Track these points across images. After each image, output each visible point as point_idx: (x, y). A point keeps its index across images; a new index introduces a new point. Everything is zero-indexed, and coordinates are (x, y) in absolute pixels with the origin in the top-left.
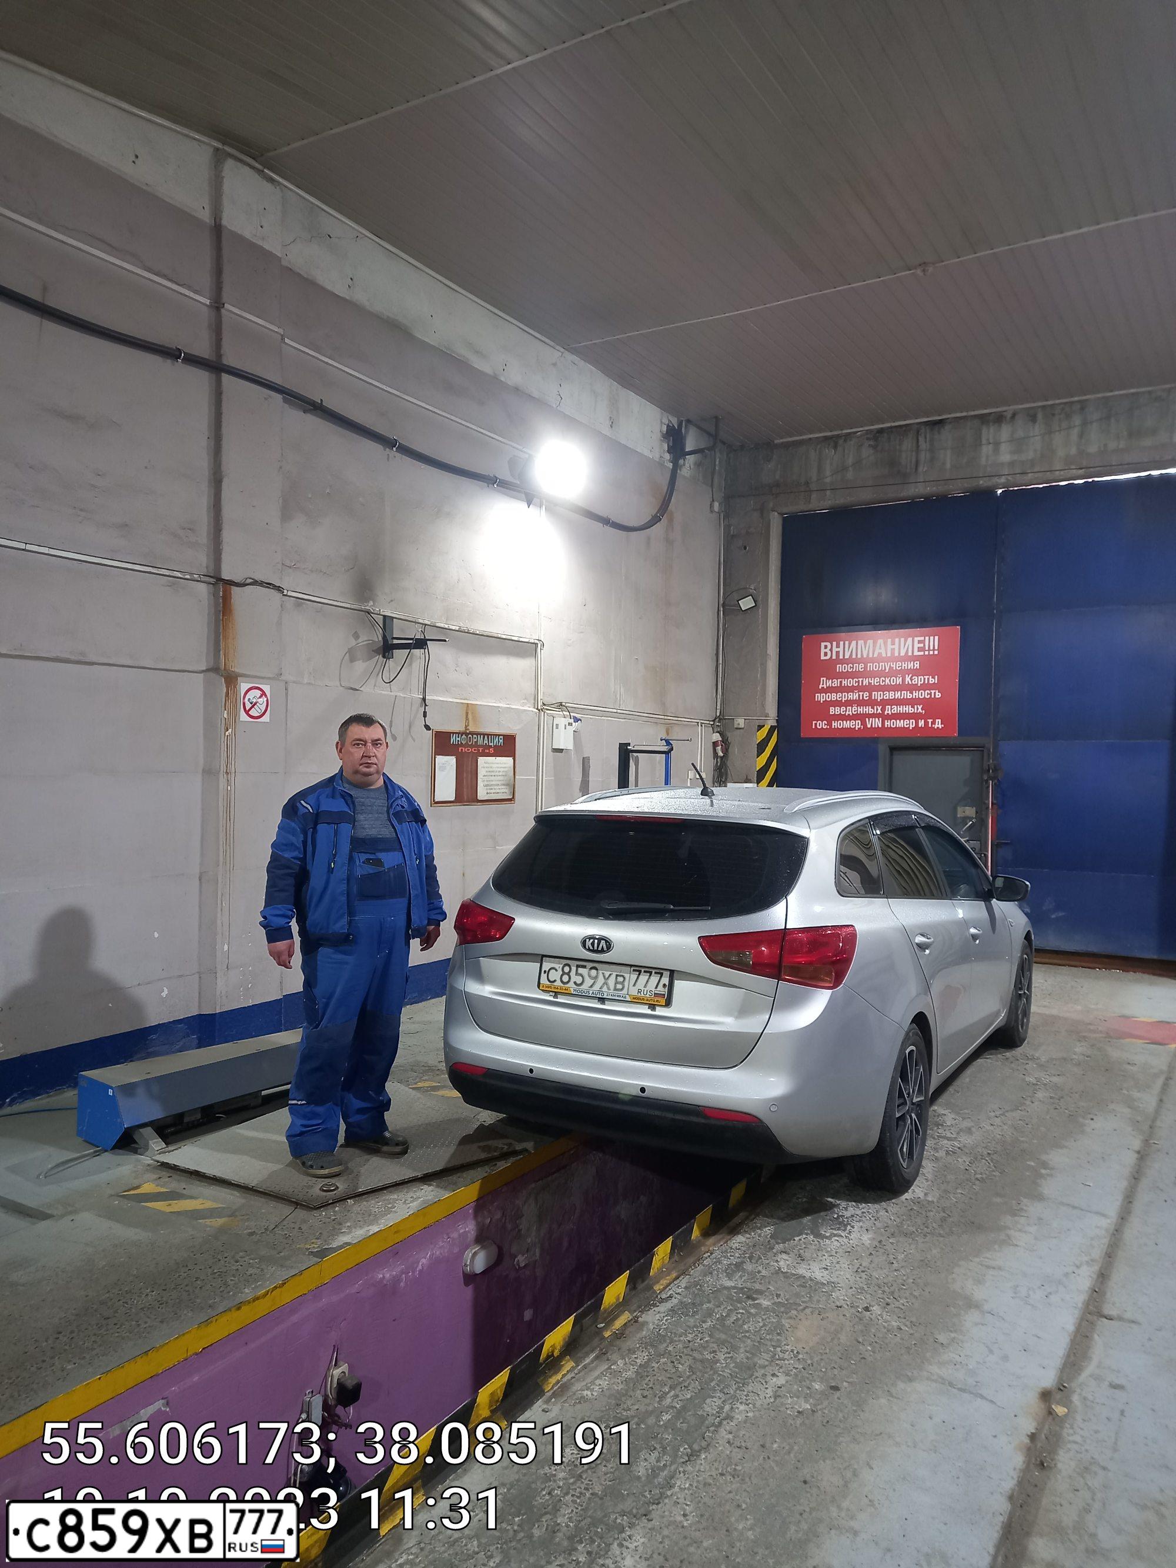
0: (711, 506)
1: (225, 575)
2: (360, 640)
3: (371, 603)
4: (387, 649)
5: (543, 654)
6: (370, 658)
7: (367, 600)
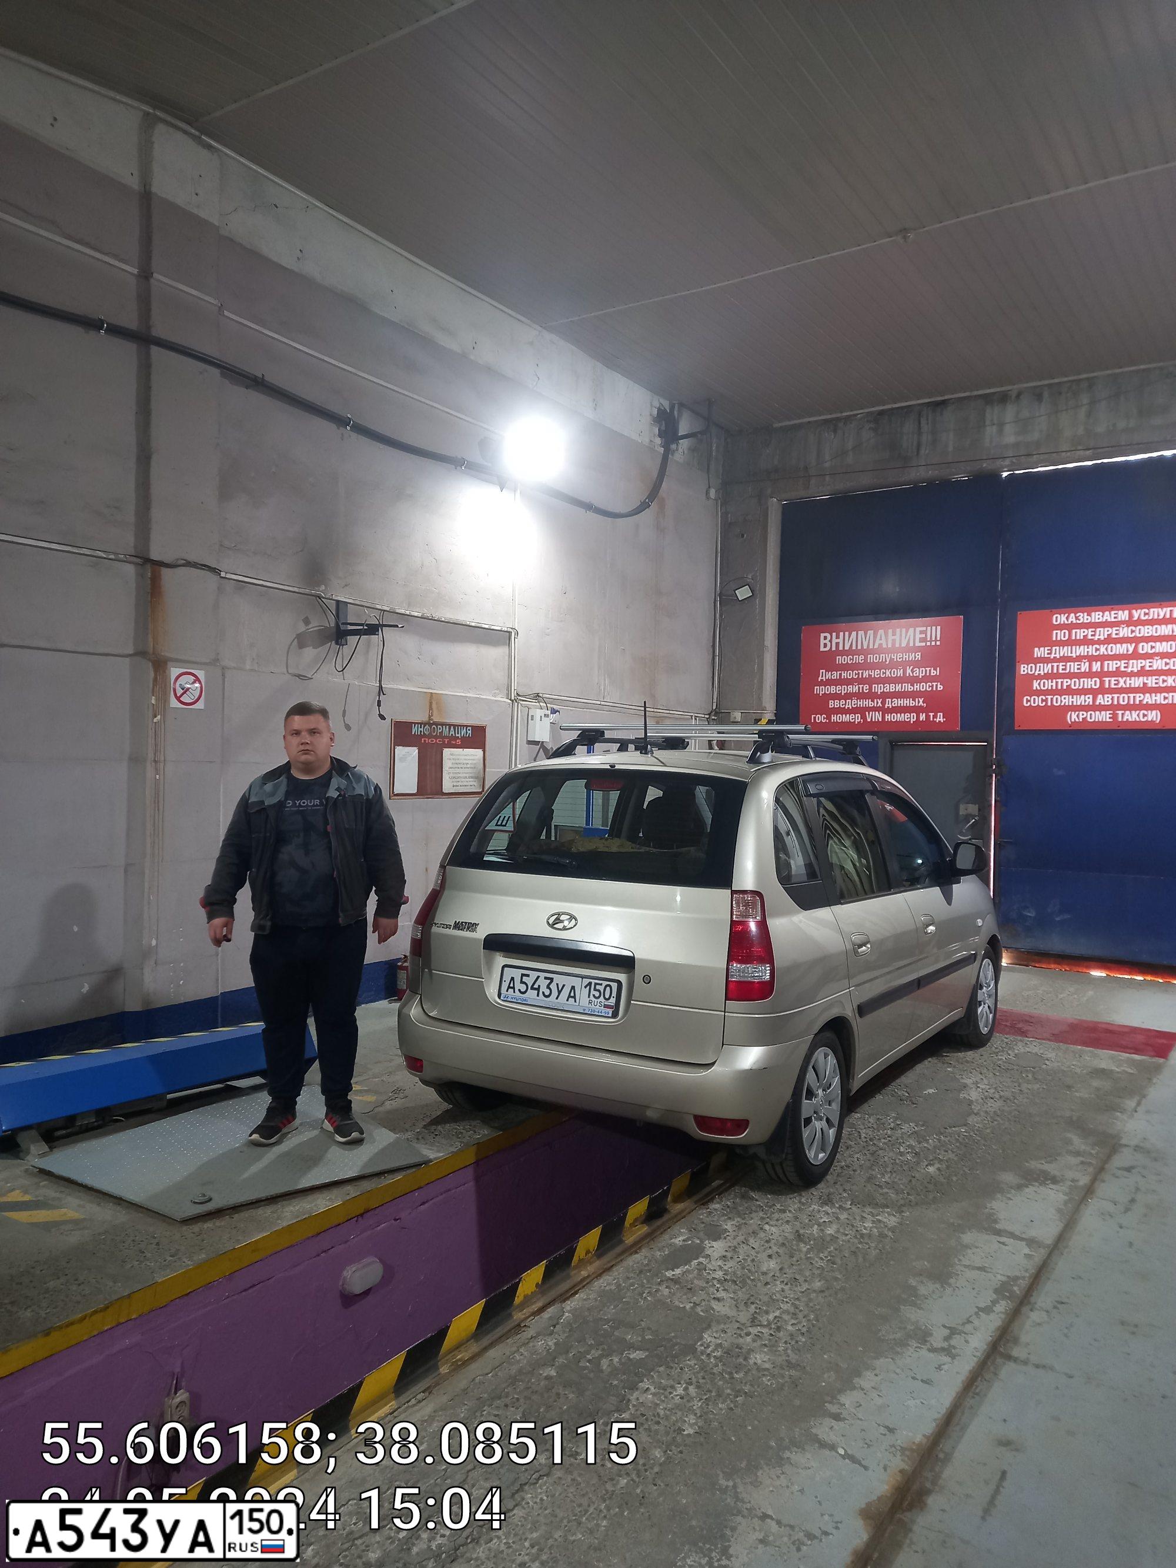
0: (707, 493)
1: (155, 555)
2: (310, 626)
3: (323, 587)
4: (340, 634)
5: (518, 643)
6: (323, 644)
7: (318, 584)
